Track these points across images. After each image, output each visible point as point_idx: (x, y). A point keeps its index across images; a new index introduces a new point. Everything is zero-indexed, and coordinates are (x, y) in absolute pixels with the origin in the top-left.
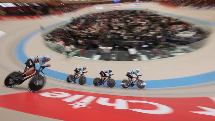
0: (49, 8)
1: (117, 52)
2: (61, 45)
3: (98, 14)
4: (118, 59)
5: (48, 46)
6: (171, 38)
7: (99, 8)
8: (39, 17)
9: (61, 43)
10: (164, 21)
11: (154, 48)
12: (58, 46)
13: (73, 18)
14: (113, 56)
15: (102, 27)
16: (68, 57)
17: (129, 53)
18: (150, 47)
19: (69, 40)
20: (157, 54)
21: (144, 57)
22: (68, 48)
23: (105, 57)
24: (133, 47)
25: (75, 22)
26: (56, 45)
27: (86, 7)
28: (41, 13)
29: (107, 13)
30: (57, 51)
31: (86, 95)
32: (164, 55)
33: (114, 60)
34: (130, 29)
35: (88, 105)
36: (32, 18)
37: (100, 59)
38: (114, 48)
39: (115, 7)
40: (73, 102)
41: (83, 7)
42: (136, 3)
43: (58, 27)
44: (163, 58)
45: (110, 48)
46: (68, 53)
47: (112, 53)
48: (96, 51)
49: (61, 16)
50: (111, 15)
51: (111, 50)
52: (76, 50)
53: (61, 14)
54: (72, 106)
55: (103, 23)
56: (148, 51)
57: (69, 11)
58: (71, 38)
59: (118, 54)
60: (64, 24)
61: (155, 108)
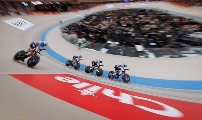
0: (68, 6)
1: (123, 47)
2: (74, 37)
3: (109, 12)
4: (125, 54)
5: (64, 37)
6: (182, 38)
7: (110, 7)
8: (59, 13)
9: (74, 36)
10: (175, 20)
11: (162, 46)
12: (72, 38)
13: (87, 15)
14: (120, 51)
15: (111, 23)
16: (79, 48)
17: (136, 50)
18: (158, 46)
19: (81, 34)
20: (166, 53)
21: (151, 55)
22: (80, 40)
23: (112, 51)
24: (140, 44)
25: (88, 18)
26: (70, 37)
27: (98, 5)
28: (61, 9)
29: (117, 11)
30: (70, 41)
31: (93, 84)
32: (173, 55)
33: (120, 55)
34: (138, 27)
36: (54, 14)
37: (108, 52)
38: (121, 44)
39: (124, 6)
40: (82, 89)
41: (96, 6)
42: (146, 2)
43: (73, 22)
44: (172, 57)
45: (118, 43)
46: (80, 44)
47: (119, 48)
48: (104, 45)
49: (77, 13)
50: (121, 13)
51: (118, 45)
52: (87, 42)
53: (77, 12)
54: (80, 92)
55: (113, 20)
56: (156, 49)
57: (84, 9)
58: (84, 32)
59: (125, 50)
60: (78, 20)
61: (161, 108)
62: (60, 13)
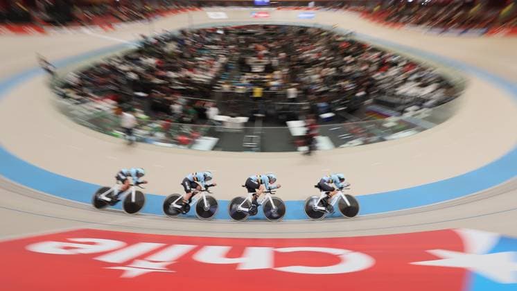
0: (75, 7)
1: (258, 128)
2: (106, 109)
3: (213, 31)
4: (263, 148)
5: (66, 112)
6: (385, 98)
7: (216, 17)
8: (41, 31)
9: (107, 106)
10: (373, 57)
11: (347, 119)
13: (144, 37)
14: (251, 140)
17: (289, 133)
18: (338, 119)
19: (129, 98)
20: (353, 135)
21: (323, 142)
22: (128, 119)
23: (227, 142)
24: (300, 117)
25: (148, 49)
26: (91, 111)
27: (182, 10)
28: (47, 17)
29: (238, 31)
30: (92, 125)
31: (169, 241)
32: (368, 137)
33: (251, 151)
35: (168, 267)
36: (21, 31)
37: (216, 147)
38: (252, 120)
40: (129, 263)
41: (175, 11)
42: (309, 9)
43: (100, 60)
44: (366, 143)
45: (244, 119)
47: (246, 132)
48: (205, 127)
49: (110, 29)
50: (245, 38)
51: (245, 124)
52: (151, 123)
53: (110, 26)
54: (123, 271)
55: (226, 56)
56: (336, 127)
57: (134, 18)
59: (262, 135)
60: (118, 53)
62: (46, 28)
